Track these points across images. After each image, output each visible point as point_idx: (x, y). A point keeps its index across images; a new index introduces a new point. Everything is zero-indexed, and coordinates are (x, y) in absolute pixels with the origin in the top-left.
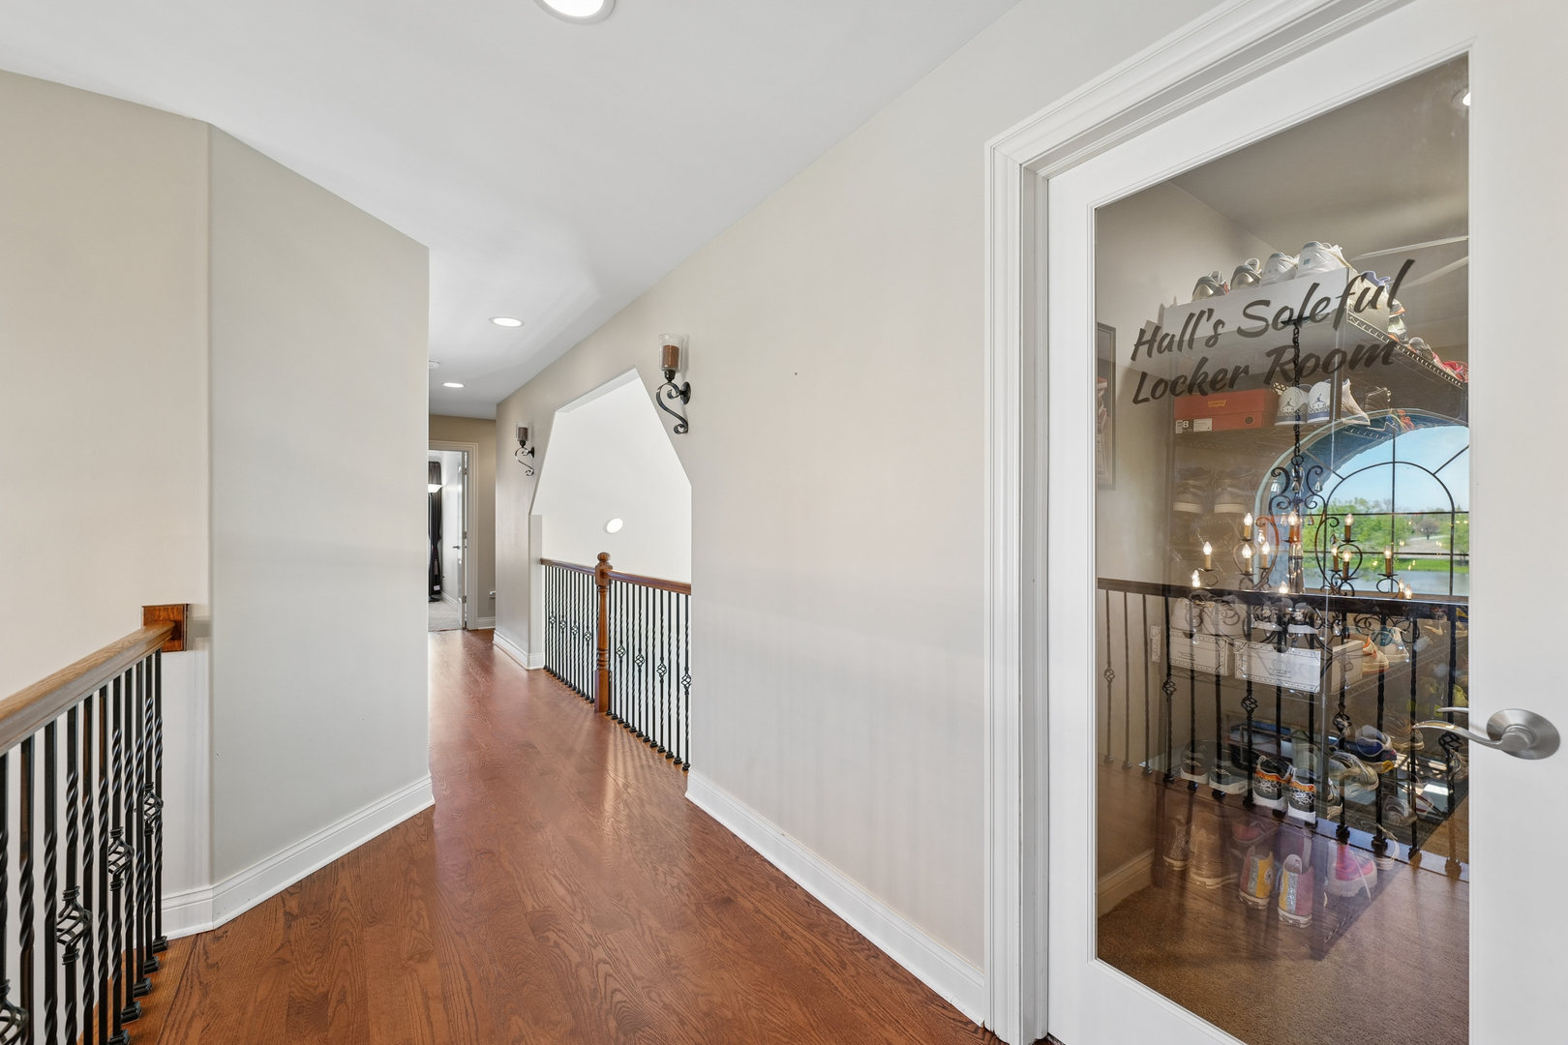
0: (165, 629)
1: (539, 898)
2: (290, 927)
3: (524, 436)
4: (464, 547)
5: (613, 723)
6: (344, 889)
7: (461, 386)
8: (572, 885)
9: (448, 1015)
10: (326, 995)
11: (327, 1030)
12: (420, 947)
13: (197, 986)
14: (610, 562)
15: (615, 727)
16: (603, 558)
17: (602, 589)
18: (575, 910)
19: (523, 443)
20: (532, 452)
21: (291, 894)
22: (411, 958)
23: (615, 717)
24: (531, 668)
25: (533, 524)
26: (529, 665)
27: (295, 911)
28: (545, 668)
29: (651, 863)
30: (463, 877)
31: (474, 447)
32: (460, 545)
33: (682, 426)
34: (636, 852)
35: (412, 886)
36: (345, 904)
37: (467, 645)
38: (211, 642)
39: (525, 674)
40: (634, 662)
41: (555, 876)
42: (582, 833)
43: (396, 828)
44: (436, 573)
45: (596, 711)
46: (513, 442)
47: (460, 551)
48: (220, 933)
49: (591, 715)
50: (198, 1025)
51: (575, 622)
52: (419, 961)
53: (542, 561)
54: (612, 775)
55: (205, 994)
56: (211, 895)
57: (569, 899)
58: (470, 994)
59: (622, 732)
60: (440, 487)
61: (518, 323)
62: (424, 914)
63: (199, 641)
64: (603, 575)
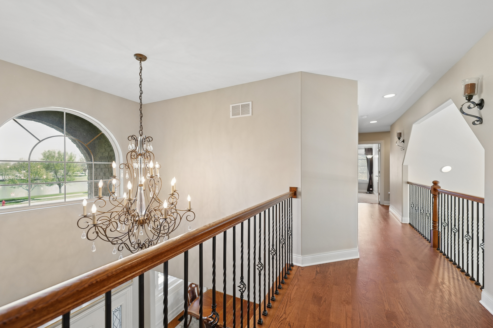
0: (293, 193)
1: (391, 307)
2: (317, 275)
3: (400, 136)
4: (379, 176)
5: (440, 254)
6: (330, 272)
7: (376, 122)
8: (407, 310)
9: (352, 325)
10: (321, 297)
11: (320, 307)
12: (347, 299)
13: (297, 278)
14: (439, 185)
15: (441, 257)
16: (435, 183)
17: (435, 197)
18: (406, 320)
19: (399, 139)
20: (403, 141)
21: (318, 267)
22: (344, 301)
23: (441, 252)
24: (403, 222)
25: (404, 169)
26: (402, 221)
27: (318, 271)
28: (409, 224)
29: (451, 322)
30: (364, 285)
31: (383, 142)
32: (378, 175)
33: (477, 121)
34: (443, 313)
35: (348, 280)
36: (330, 276)
37: (380, 210)
38: (301, 197)
39: (400, 224)
40: (451, 230)
41: (399, 302)
42: (415, 292)
43: (347, 261)
44: (371, 184)
45: (431, 247)
46: (396, 138)
47: (378, 177)
48: (303, 268)
49: (429, 247)
50: (296, 288)
51: (422, 208)
52: (347, 303)
53: (408, 183)
54: (436, 275)
55: (298, 281)
56: (301, 258)
57: (404, 314)
58: (360, 324)
59: (444, 260)
60: (372, 156)
61: (394, 95)
62: (351, 290)
63: (299, 196)
64: (435, 190)
